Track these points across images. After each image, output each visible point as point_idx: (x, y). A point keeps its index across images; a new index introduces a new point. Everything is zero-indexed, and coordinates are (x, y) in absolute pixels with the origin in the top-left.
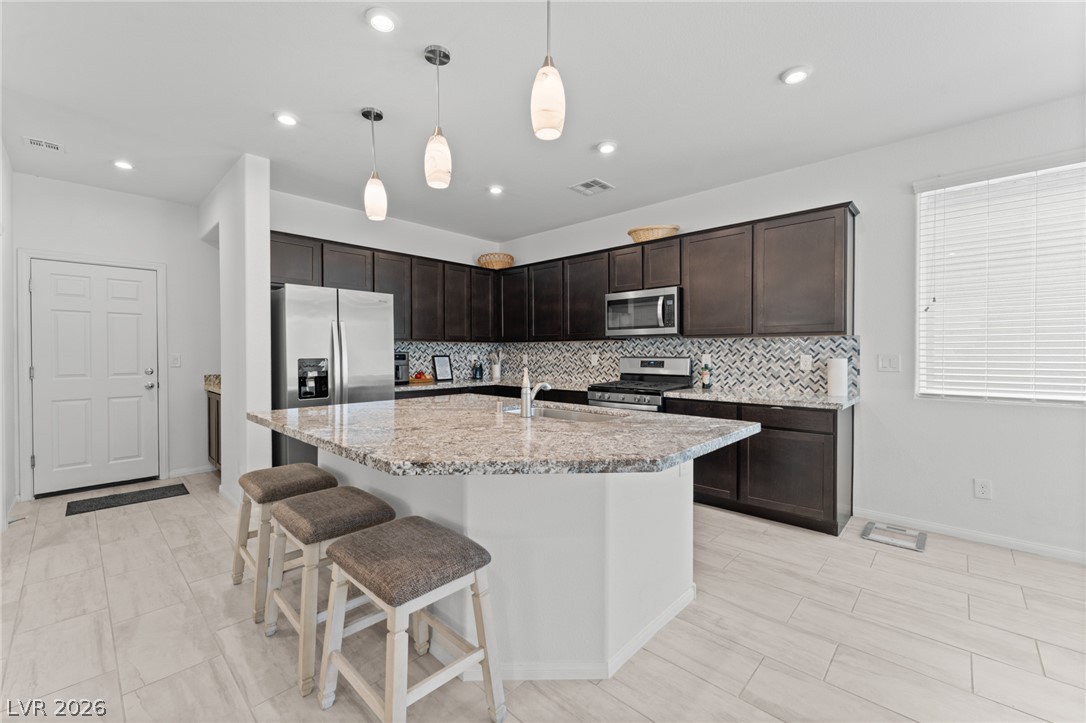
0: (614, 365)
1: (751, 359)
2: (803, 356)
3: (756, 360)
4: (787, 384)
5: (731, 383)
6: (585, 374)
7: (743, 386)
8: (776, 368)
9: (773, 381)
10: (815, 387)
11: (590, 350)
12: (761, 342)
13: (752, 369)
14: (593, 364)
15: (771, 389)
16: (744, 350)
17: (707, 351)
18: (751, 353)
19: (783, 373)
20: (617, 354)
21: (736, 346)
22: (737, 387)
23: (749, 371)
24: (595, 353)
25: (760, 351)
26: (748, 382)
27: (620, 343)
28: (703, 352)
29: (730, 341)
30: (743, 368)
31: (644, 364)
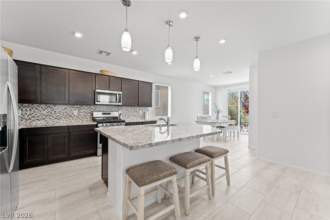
0: (86, 115)
1: (131, 112)
2: (140, 111)
3: (132, 112)
4: (138, 117)
5: (126, 118)
6: (69, 118)
7: (129, 118)
8: (135, 113)
9: (135, 117)
10: (142, 117)
11: (73, 109)
12: (133, 108)
13: (131, 114)
14: (74, 114)
15: (135, 119)
16: (129, 110)
17: (120, 110)
18: (130, 110)
19: (137, 115)
20: (87, 111)
21: (127, 109)
22: (127, 119)
23: (130, 115)
24: (76, 110)
25: (132, 110)
26: (130, 117)
27: (89, 107)
28: (119, 110)
29: (126, 107)
30: (129, 114)
31: (103, 114)
